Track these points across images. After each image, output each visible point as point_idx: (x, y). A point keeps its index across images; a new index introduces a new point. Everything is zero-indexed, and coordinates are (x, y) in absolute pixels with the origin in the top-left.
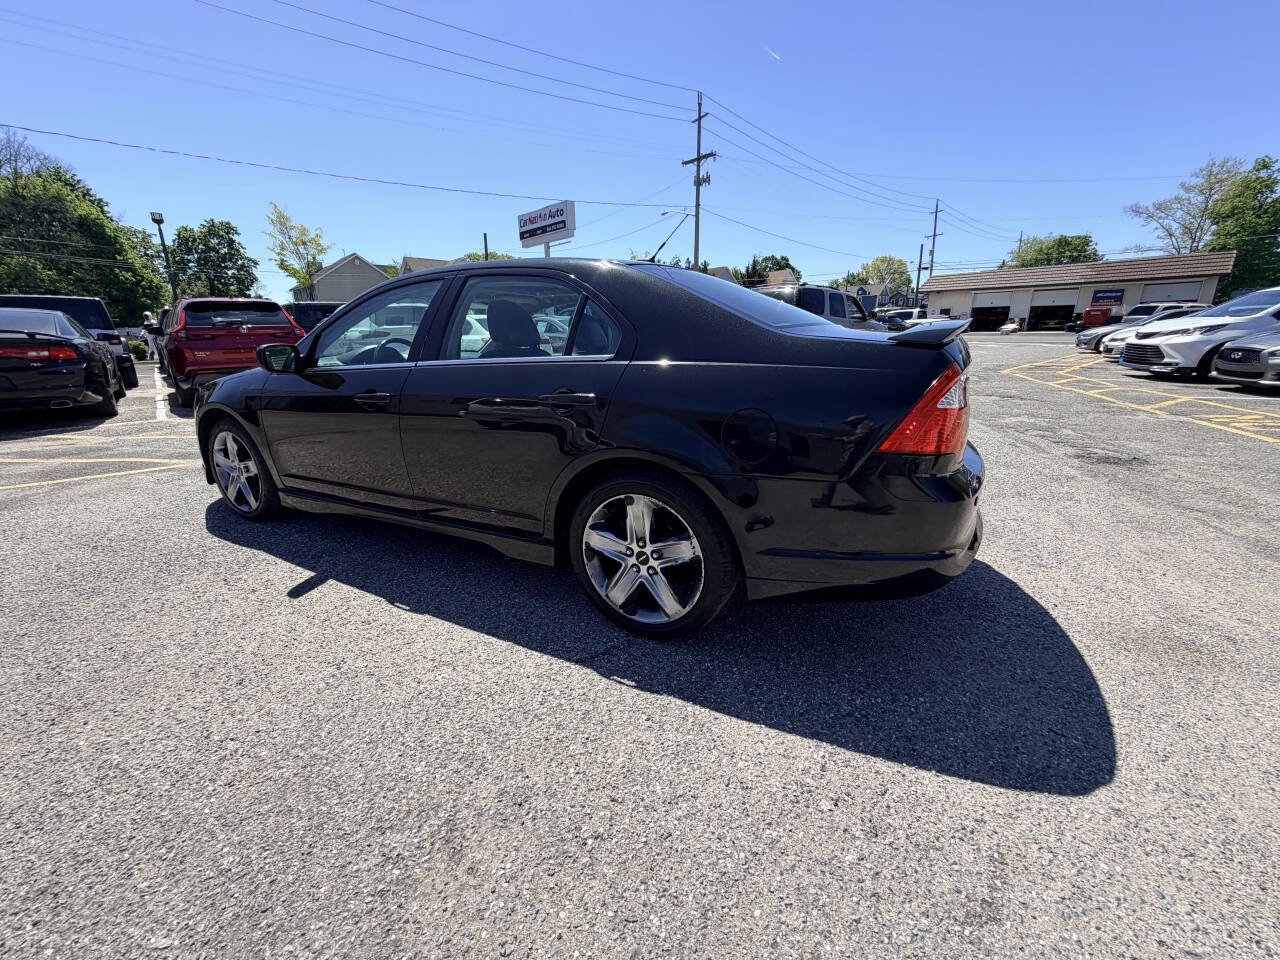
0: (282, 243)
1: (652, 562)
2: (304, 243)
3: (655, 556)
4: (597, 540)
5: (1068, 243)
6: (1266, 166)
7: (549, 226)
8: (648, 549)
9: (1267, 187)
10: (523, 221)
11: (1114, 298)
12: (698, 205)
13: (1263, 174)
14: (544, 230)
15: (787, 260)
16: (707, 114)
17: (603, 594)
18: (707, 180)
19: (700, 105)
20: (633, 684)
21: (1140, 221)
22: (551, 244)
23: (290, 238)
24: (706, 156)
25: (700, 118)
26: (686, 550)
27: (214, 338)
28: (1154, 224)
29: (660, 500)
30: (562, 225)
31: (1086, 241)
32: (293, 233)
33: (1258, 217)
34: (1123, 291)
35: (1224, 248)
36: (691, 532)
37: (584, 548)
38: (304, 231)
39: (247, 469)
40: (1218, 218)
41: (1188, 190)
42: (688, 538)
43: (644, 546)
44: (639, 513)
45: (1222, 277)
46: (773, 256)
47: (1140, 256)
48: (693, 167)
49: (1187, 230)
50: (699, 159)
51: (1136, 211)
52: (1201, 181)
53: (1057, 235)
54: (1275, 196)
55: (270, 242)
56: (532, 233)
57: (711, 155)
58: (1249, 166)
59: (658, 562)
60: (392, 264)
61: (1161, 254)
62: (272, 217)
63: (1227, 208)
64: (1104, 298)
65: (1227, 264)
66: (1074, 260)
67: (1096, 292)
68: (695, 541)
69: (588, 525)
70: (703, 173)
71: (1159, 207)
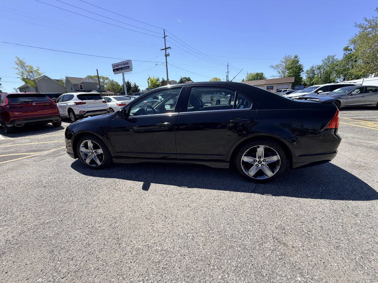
0: (22, 72)
1: (263, 163)
2: (32, 72)
3: (264, 161)
4: (245, 159)
5: (259, 75)
6: (296, 57)
7: (123, 68)
8: (262, 160)
9: (297, 62)
10: (114, 66)
11: (271, 88)
12: (167, 62)
13: (296, 59)
14: (122, 69)
15: (190, 78)
16: (167, 36)
17: (247, 174)
18: (169, 55)
19: (164, 33)
20: (271, 195)
21: (273, 69)
22: (124, 73)
23: (26, 70)
24: (168, 48)
25: (165, 37)
26: (275, 158)
27: (22, 107)
28: (276, 70)
29: (268, 146)
30: (128, 67)
31: (262, 74)
32: (27, 68)
33: (296, 69)
34: (273, 86)
35: (290, 76)
36: (277, 153)
37: (241, 161)
38: (31, 68)
39: (96, 152)
40: (289, 69)
41: (282, 62)
42: (276, 155)
43: (261, 159)
44: (261, 150)
45: (292, 83)
46: (186, 77)
47: (274, 78)
48: (164, 51)
49: (283, 72)
50: (166, 49)
51: (272, 67)
52: (284, 60)
53: (256, 73)
54: (299, 64)
55: (17, 71)
56: (118, 70)
57: (169, 48)
58: (293, 57)
59: (265, 162)
60: (61, 79)
61: (278, 78)
62: (17, 62)
63: (290, 67)
64: (269, 88)
65: (293, 80)
66: (260, 79)
67: (267, 87)
68: (278, 156)
69: (243, 155)
70: (167, 53)
71: (277, 66)
